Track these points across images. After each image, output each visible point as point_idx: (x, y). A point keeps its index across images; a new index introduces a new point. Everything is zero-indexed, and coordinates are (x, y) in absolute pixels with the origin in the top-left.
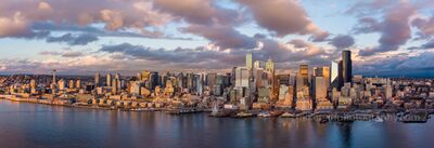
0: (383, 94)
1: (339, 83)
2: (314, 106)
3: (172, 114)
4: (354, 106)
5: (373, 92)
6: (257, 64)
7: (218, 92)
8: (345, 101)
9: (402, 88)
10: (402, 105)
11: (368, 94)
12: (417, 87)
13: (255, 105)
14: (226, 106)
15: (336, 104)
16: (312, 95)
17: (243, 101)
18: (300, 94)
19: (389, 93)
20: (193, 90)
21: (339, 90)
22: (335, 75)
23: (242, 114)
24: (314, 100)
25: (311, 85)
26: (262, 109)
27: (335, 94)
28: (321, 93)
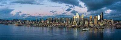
0: (111, 23)
1: (100, 21)
2: (94, 26)
3: (59, 27)
4: (104, 25)
5: (109, 23)
6: (79, 16)
7: (70, 23)
8: (102, 24)
9: (116, 22)
10: (116, 26)
11: (107, 23)
12: (120, 22)
13: (79, 25)
14: (72, 26)
15: (99, 25)
16: (93, 23)
17: (76, 24)
18: (90, 23)
19: (113, 23)
20: (63, 22)
21: (100, 22)
22: (99, 19)
23: (76, 27)
24: (94, 24)
25: (93, 21)
26: (81, 26)
27: (99, 23)
28: (95, 22)
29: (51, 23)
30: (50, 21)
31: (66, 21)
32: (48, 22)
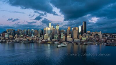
0: (98, 37)
1: (82, 33)
2: (73, 40)
3: (24, 43)
4: (88, 40)
5: (94, 37)
6: (52, 27)
7: (40, 36)
8: (84, 39)
9: (106, 36)
13: (53, 40)
14: (43, 40)
15: (81, 40)
16: (72, 37)
17: (49, 39)
18: (68, 36)
19: (101, 37)
20: (30, 36)
21: (82, 35)
22: (80, 30)
23: (49, 42)
24: (73, 39)
25: (72, 33)
26: (56, 41)
27: (80, 36)
28: (75, 36)
29: (12, 37)
30: (10, 34)
31: (34, 34)
32: (6, 36)
